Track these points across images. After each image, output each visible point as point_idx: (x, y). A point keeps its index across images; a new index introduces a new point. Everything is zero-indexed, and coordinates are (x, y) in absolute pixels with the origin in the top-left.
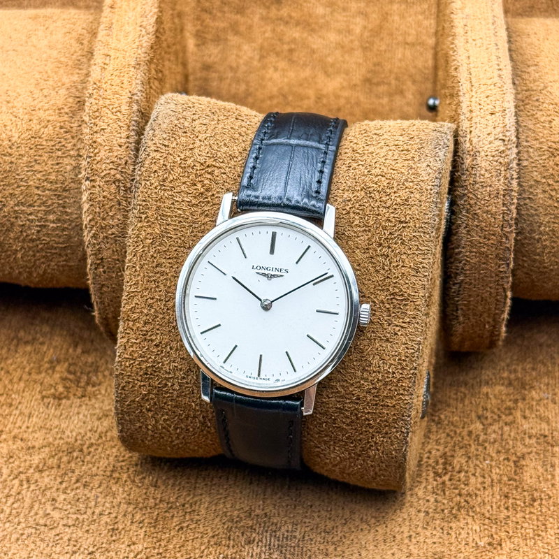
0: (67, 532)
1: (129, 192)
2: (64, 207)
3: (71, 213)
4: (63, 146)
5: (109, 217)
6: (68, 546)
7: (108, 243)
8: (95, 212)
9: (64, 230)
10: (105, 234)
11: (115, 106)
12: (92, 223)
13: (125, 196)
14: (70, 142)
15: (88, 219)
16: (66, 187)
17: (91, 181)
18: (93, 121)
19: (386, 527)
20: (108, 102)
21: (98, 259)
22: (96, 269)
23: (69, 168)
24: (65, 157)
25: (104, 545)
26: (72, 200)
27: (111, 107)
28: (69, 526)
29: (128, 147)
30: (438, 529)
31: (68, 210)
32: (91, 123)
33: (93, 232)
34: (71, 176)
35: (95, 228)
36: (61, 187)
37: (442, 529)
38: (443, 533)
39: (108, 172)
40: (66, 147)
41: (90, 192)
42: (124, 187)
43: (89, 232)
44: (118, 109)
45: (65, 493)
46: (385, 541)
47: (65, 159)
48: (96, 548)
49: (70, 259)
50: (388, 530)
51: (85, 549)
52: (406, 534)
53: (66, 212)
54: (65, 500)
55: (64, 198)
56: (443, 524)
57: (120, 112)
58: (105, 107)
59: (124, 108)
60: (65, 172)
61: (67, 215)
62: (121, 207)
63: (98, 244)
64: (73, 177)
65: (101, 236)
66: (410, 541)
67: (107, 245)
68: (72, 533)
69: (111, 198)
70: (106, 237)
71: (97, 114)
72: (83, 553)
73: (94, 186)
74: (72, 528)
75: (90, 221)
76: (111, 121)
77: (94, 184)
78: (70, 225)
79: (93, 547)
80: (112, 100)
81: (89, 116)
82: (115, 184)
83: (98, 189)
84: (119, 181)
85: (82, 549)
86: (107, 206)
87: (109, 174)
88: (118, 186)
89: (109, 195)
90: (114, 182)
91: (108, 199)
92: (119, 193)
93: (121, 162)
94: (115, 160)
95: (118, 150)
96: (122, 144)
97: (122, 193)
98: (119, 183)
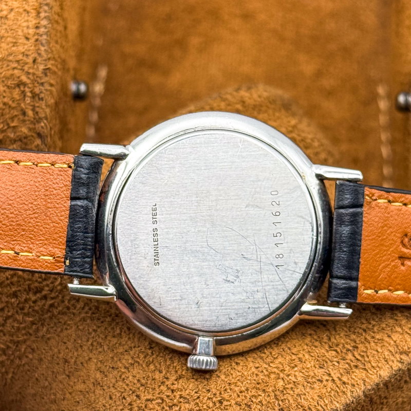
1: (37, 98)
13: (32, 104)
29: (37, 40)
39: (11, 72)
42: (31, 92)
62: (26, 118)
69: (14, 105)
82: (20, 88)
84: (25, 84)
86: (7, 116)
87: (12, 75)
88: (23, 92)
89: (10, 103)
90: (18, 85)
91: (10, 107)
92: (24, 100)
93: (28, 61)
94: (20, 57)
95: (25, 44)
96: (29, 37)
97: (28, 100)
98: (24, 87)
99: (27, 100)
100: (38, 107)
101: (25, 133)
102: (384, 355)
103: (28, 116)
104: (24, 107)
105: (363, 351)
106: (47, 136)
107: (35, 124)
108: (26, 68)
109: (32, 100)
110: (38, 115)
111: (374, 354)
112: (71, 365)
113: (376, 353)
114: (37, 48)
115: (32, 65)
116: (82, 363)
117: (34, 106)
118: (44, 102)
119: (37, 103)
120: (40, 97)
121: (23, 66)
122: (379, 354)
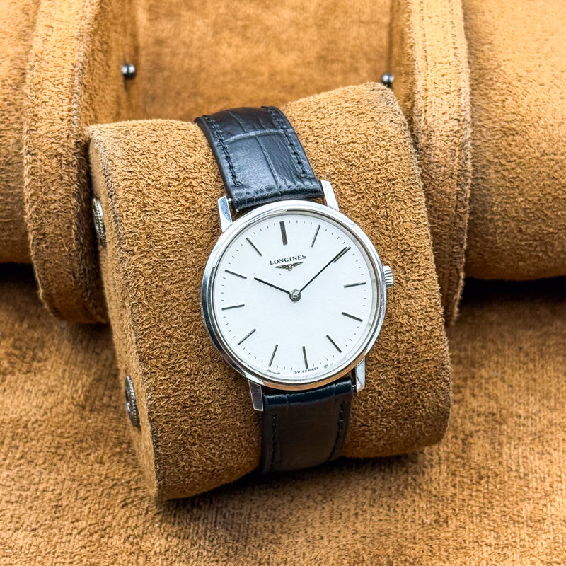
0: (9, 509)
1: (71, 166)
2: (7, 181)
3: (14, 188)
4: (7, 118)
5: (50, 192)
6: (11, 522)
7: (50, 218)
8: (37, 187)
9: (7, 204)
10: (47, 209)
11: (57, 79)
12: (34, 198)
13: (67, 170)
14: (14, 115)
15: (30, 193)
16: (9, 160)
17: (33, 154)
18: (34, 94)
19: (333, 504)
20: (49, 74)
21: (40, 235)
22: (38, 244)
23: (12, 141)
24: (9, 130)
25: (47, 522)
26: (15, 175)
27: (53, 79)
28: (12, 503)
29: (69, 120)
30: (385, 506)
31: (11, 184)
32: (32, 96)
33: (35, 207)
34: (14, 150)
35: (36, 203)
36: (4, 160)
37: (389, 506)
38: (389, 510)
39: (50, 146)
40: (10, 120)
41: (31, 166)
42: (66, 160)
43: (31, 206)
44: (60, 81)
45: (9, 469)
46: (331, 518)
47: (9, 132)
48: (39, 524)
49: (13, 233)
50: (335, 507)
51: (28, 525)
52: (352, 512)
53: (9, 186)
54: (8, 476)
55: (6, 172)
56: (390, 501)
57: (62, 85)
58: (47, 79)
59: (66, 80)
60: (9, 146)
61: (10, 190)
62: (63, 182)
63: (40, 219)
64: (17, 151)
65: (43, 210)
66: (357, 518)
67: (49, 220)
68: (15, 510)
69: (53, 172)
70: (48, 212)
71: (39, 86)
72: (25, 530)
73: (35, 160)
74: (15, 505)
75: (32, 195)
76: (53, 94)
77: (36, 158)
78: (13, 199)
79: (37, 524)
80: (54, 73)
81: (31, 89)
83: (39, 163)
84: (61, 155)
85: (25, 526)
86: (49, 181)
87: (51, 148)
88: (60, 161)
89: (50, 170)
90: (56, 156)
91: (50, 173)
92: (61, 167)
93: (63, 136)
94: (57, 134)
95: (60, 124)
96: (63, 118)
97: (64, 167)
98: (61, 157)
104: (61, 172)
107: (70, 186)
108: (62, 142)
114: (70, 126)
115: (66, 140)
121: (59, 141)
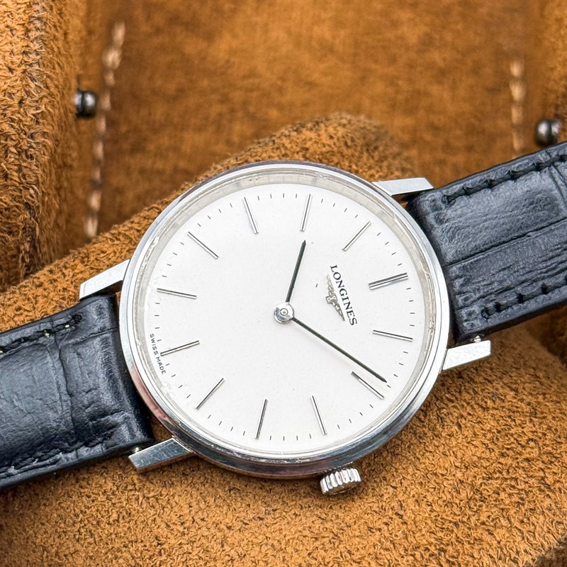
1: (24, 156)
13: (17, 163)
29: (24, 71)
42: (15, 146)
62: (9, 182)
84: (7, 136)
88: (5, 146)
92: (6, 156)
93: (11, 101)
95: (7, 78)
96: (13, 67)
97: (12, 158)
98: (6, 140)
99: (10, 157)
100: (26, 167)
101: (6, 203)
102: (482, 563)
103: (12, 179)
104: (4, 166)
105: (453, 557)
106: (38, 207)
107: (21, 191)
108: (8, 113)
109: (17, 157)
110: (25, 178)
111: (468, 561)
112: (52, 556)
113: (471, 559)
114: (24, 83)
115: (17, 109)
116: (65, 556)
117: (20, 166)
118: (34, 160)
119: (25, 161)
120: (29, 153)
121: (4, 110)
122: (476, 561)
